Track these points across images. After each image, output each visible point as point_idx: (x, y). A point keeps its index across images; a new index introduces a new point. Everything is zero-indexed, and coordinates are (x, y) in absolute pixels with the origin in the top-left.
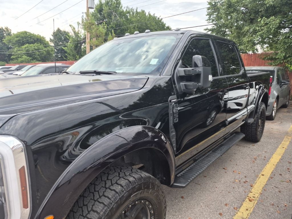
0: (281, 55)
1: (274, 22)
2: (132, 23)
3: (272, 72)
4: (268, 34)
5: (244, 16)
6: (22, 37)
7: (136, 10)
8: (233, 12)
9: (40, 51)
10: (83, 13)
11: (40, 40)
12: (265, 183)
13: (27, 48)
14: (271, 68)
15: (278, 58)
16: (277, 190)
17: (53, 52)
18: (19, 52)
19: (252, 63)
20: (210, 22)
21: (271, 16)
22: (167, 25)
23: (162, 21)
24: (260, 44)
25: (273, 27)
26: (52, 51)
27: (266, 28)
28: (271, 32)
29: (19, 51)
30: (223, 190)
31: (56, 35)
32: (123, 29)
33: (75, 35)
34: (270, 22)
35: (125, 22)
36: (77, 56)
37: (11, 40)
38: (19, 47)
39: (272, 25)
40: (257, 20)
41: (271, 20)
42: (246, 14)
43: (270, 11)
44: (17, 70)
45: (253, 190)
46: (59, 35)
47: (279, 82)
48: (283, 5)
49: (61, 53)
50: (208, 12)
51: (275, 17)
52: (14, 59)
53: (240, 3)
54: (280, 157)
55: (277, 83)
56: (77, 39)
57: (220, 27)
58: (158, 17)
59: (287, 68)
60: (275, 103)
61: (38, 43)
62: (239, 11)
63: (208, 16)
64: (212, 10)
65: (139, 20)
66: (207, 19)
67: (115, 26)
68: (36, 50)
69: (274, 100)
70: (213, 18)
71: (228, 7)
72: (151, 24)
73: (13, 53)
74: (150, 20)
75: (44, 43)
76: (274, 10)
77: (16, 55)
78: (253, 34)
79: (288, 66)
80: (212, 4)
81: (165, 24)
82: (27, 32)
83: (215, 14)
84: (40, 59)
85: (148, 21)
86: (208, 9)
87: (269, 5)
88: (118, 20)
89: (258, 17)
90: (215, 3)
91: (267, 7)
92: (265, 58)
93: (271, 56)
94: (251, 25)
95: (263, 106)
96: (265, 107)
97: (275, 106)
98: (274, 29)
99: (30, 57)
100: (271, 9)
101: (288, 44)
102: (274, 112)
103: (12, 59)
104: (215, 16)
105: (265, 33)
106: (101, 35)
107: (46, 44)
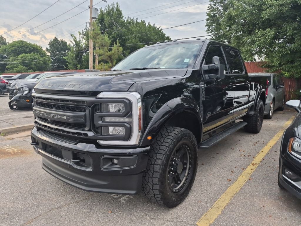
0: (276, 62)
1: (269, 33)
2: (132, 33)
3: (269, 77)
4: (265, 44)
5: (244, 28)
6: (18, 47)
7: (136, 20)
8: (233, 24)
9: (37, 61)
10: (86, 23)
11: (37, 49)
12: (264, 156)
13: (23, 58)
14: (267, 74)
15: (274, 66)
16: (273, 160)
17: (50, 62)
18: (15, 62)
19: (251, 70)
20: (209, 33)
21: (267, 28)
22: (166, 36)
23: (162, 31)
24: (258, 54)
25: (269, 38)
26: (49, 60)
27: (263, 38)
28: (267, 42)
29: (15, 60)
30: (232, 161)
31: (53, 45)
32: (125, 39)
33: (76, 44)
34: (266, 33)
35: (126, 32)
36: (78, 65)
37: (6, 50)
38: (15, 56)
39: (268, 36)
40: (255, 31)
41: (267, 31)
42: (245, 26)
43: (266, 24)
44: (19, 78)
45: (255, 160)
46: (56, 44)
47: (275, 86)
48: (277, 18)
49: (58, 62)
50: (207, 23)
51: (270, 29)
52: (9, 68)
53: (240, 16)
54: (276, 142)
55: (273, 87)
56: (79, 49)
57: (219, 37)
58: (158, 27)
59: (283, 75)
60: (272, 104)
61: (34, 53)
62: (239, 23)
63: (207, 27)
64: (211, 21)
65: (139, 30)
66: (207, 29)
67: (117, 36)
68: (32, 59)
69: (271, 101)
70: (212, 29)
71: (228, 19)
72: (152, 34)
73: (8, 63)
74: (150, 30)
75: (41, 52)
76: (270, 22)
77: (11, 65)
78: (252, 44)
79: (283, 73)
80: (211, 15)
81: (165, 34)
82: (24, 41)
83: (214, 24)
84: (36, 69)
85: (148, 31)
86: (207, 20)
87: (265, 18)
88: (120, 30)
89: (255, 29)
90: (214, 14)
91: (263, 20)
92: (263, 66)
93: (268, 64)
94: (249, 36)
95: (262, 103)
96: (263, 104)
97: (272, 106)
98: (269, 39)
99: (26, 67)
100: (267, 22)
101: (282, 53)
102: (271, 112)
103: (7, 69)
104: (214, 27)
105: (262, 43)
106: (106, 45)
107: (42, 54)
